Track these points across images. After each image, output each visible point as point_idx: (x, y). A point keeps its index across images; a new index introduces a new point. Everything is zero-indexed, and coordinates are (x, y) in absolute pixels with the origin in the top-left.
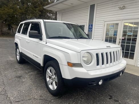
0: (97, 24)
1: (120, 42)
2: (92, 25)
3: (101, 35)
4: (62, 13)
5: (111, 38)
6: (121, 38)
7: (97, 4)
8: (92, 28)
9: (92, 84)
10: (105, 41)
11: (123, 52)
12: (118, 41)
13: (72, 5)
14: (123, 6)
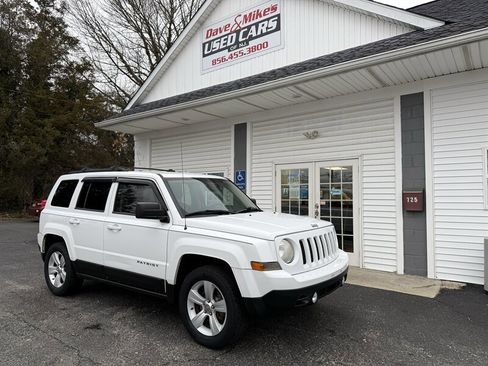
0: (257, 170)
1: (317, 213)
2: (244, 174)
3: (269, 197)
4: (151, 139)
5: (294, 203)
6: (319, 202)
7: (252, 123)
8: (244, 181)
9: (301, 302)
10: (283, 211)
11: (339, 238)
12: (311, 209)
13: (184, 122)
14: (312, 130)
